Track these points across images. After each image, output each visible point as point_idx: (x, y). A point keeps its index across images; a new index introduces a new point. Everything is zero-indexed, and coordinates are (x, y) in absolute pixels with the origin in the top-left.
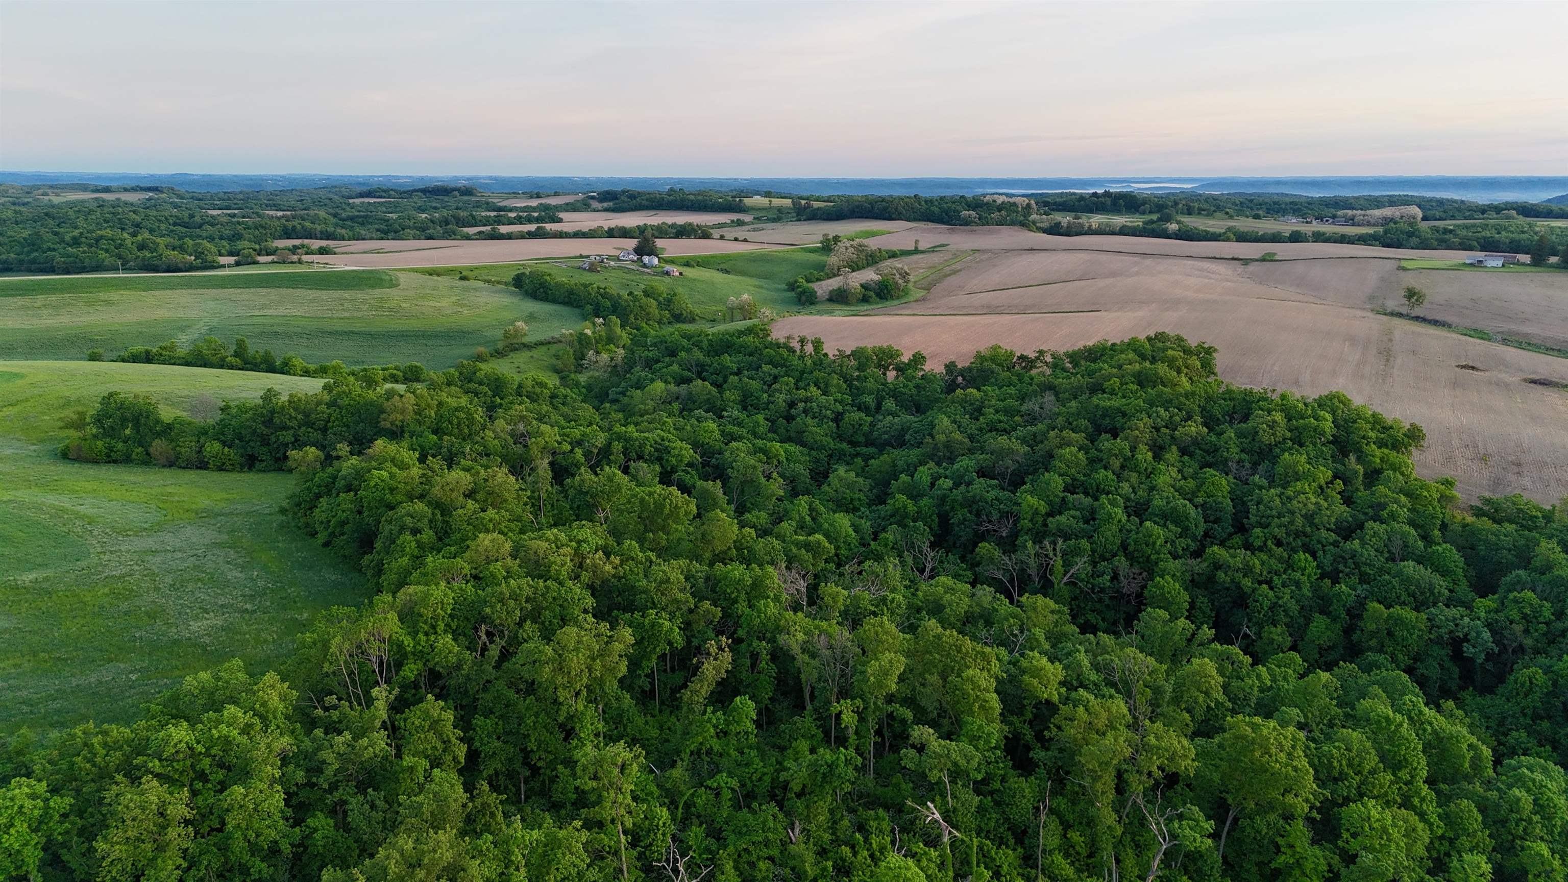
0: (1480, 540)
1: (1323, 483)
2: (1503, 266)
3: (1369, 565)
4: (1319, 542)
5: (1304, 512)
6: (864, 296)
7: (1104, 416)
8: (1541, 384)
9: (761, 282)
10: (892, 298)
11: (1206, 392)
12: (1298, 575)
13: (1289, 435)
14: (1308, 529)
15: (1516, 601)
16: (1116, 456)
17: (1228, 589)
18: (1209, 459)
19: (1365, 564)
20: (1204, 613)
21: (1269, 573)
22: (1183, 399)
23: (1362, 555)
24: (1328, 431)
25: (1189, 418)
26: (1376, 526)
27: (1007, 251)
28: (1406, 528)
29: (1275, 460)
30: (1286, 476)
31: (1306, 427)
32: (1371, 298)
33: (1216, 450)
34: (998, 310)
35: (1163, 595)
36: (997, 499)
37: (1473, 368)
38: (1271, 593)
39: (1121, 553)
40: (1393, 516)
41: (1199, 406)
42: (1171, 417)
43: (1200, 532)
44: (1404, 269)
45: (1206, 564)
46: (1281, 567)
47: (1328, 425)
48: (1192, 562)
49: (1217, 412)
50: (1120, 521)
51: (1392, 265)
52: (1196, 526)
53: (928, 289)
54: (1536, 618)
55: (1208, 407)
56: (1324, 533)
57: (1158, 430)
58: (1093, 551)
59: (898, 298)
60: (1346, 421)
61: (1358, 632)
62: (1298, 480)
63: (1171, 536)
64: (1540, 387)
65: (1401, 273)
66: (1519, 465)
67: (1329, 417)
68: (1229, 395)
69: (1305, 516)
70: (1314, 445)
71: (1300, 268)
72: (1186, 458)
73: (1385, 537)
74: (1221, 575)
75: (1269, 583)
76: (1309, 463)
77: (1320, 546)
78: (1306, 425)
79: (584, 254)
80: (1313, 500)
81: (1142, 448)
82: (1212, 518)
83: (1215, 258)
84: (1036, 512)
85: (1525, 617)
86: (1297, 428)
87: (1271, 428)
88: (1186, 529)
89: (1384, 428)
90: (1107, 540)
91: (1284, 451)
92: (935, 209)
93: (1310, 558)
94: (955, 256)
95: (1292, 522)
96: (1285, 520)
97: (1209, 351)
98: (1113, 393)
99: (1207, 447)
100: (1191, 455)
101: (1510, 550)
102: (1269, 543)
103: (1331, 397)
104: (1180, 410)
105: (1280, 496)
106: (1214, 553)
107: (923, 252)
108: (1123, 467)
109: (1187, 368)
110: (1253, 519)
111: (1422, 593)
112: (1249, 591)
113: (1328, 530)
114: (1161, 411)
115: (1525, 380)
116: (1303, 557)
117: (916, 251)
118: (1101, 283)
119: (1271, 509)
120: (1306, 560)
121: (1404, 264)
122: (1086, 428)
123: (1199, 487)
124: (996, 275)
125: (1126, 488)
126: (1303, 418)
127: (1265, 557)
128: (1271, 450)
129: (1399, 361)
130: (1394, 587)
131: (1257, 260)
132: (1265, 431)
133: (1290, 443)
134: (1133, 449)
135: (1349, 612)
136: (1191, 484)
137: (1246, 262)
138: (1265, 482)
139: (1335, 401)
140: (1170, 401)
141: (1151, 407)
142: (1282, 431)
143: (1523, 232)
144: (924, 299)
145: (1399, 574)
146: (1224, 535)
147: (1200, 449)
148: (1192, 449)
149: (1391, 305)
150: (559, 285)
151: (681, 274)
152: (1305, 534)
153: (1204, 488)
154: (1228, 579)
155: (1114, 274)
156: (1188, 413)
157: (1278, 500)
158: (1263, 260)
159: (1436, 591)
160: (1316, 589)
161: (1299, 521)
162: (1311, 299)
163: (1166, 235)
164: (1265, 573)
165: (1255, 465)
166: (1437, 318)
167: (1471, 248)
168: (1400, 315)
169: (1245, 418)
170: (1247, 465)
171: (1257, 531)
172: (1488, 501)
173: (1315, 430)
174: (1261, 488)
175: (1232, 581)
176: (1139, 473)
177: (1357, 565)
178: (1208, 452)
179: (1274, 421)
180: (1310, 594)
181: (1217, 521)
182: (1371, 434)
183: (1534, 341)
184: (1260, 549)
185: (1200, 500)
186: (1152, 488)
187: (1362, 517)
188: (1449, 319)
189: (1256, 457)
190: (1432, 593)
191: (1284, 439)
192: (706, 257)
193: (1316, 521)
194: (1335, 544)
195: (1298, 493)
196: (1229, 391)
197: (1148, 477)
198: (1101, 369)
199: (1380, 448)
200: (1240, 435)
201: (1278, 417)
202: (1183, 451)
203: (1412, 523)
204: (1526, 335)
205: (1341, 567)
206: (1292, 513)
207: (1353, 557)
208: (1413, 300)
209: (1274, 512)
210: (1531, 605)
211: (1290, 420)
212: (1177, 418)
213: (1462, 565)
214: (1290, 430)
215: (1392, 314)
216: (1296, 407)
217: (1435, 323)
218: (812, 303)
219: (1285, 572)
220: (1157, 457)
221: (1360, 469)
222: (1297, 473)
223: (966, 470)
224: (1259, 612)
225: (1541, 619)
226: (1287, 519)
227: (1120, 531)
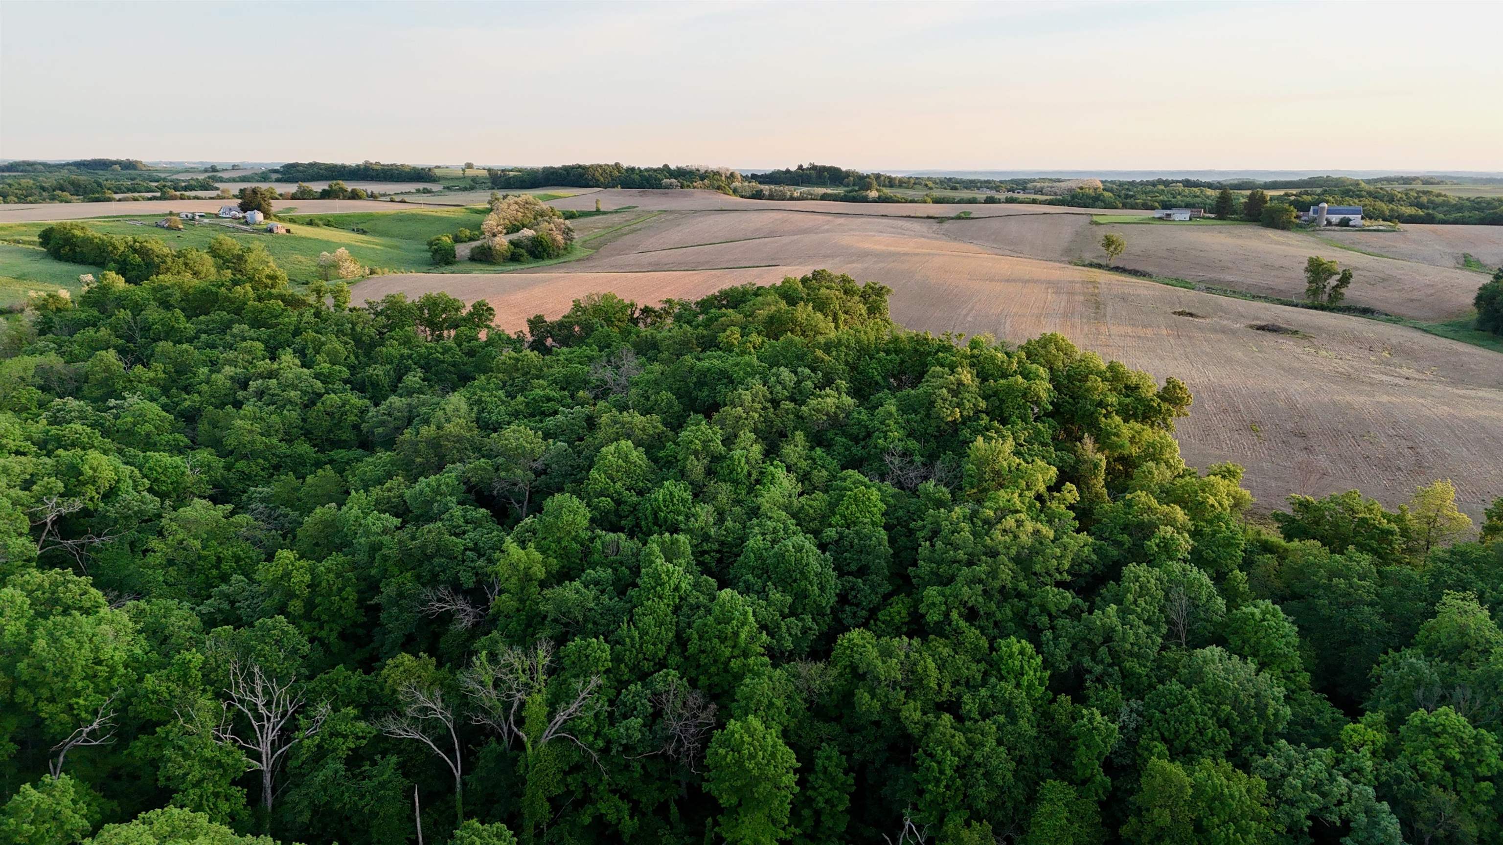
0: (1316, 586)
1: (1042, 488)
2: (1190, 219)
3: (1138, 656)
4: (1044, 609)
5: (1013, 551)
6: (513, 254)
7: (700, 384)
8: (1269, 330)
9: (403, 243)
10: (549, 256)
11: (858, 342)
12: (1008, 687)
13: (983, 404)
14: (1023, 586)
15: (1426, 729)
16: (696, 453)
17: (877, 724)
18: (857, 451)
19: (1131, 654)
20: (832, 780)
21: (955, 683)
22: (819, 353)
23: (1124, 639)
24: (1044, 395)
25: (828, 381)
26: (1141, 570)
27: (696, 211)
28: (1194, 572)
29: (961, 447)
30: (981, 479)
31: (1010, 390)
32: (1068, 251)
33: (869, 435)
34: (666, 268)
35: (740, 763)
36: (476, 549)
37: (1191, 315)
38: (960, 737)
39: (674, 659)
40: (1167, 547)
41: (847, 363)
42: (799, 382)
43: (829, 600)
44: (1097, 224)
45: (835, 672)
46: (975, 670)
47: (1043, 388)
48: (811, 669)
49: (875, 372)
50: (677, 589)
51: (1086, 219)
52: (822, 589)
53: (597, 248)
54: (1471, 767)
55: (862, 365)
56: (1051, 592)
57: (775, 403)
58: (617, 659)
59: (558, 256)
60: (1069, 377)
61: (1133, 820)
62: (1001, 486)
63: (770, 614)
64: (1269, 335)
65: (1095, 228)
66: (1303, 436)
67: (1043, 372)
68: (895, 346)
69: (1017, 560)
70: (1024, 419)
71: (995, 224)
72: (819, 451)
73: (1160, 594)
74: (863, 697)
75: (953, 707)
76: (1017, 453)
77: (1045, 619)
78: (1009, 387)
79: (175, 212)
80: (1029, 526)
81: (747, 436)
82: (853, 567)
83: (909, 217)
84: (527, 577)
85: (1450, 766)
86: (996, 393)
87: (955, 393)
88: (801, 596)
89: (1127, 387)
90: (643, 633)
91: (976, 432)
92: (636, 177)
93: (1029, 648)
94: (639, 216)
95: (993, 573)
96: (981, 569)
97: (880, 292)
98: (729, 349)
99: (855, 430)
100: (828, 446)
101: (1371, 604)
102: (954, 615)
103: (1045, 342)
104: (814, 370)
105: (971, 518)
106: (852, 646)
107: (605, 213)
108: (709, 472)
109: (846, 313)
110: (924, 568)
111: (1245, 720)
112: (915, 730)
113: (1058, 584)
114: (785, 373)
115: (1251, 327)
116: (1016, 648)
117: (598, 212)
118: (786, 239)
119: (956, 549)
120: (1022, 652)
121: (1095, 218)
122: (670, 405)
123: (832, 507)
124: (675, 235)
125: (704, 513)
126: (1005, 376)
127: (946, 651)
128: (956, 431)
129: (1110, 309)
130: (1191, 710)
131: (952, 218)
132: (944, 400)
133: (985, 420)
134: (729, 441)
135: (1108, 766)
136: (820, 500)
137: (941, 220)
138: (945, 492)
139: (1052, 348)
140: (800, 358)
141: (771, 367)
142: (973, 401)
143: (1195, 196)
144: (589, 258)
145: (1195, 678)
146: (876, 599)
147: (844, 434)
148: (830, 435)
149: (1088, 257)
150: (88, 241)
151: (288, 231)
152: (1020, 595)
153: (841, 509)
154: (876, 704)
155: (805, 231)
156: (825, 375)
157: (966, 526)
158: (959, 218)
159: (1270, 711)
160: (1044, 716)
161: (1006, 573)
162: (1009, 253)
163: (865, 200)
164: (947, 686)
165: (931, 458)
166: (1137, 268)
167: (1153, 208)
168: (1099, 266)
169: (919, 378)
170: (918, 459)
171: (932, 592)
172: (1305, 506)
173: (1024, 395)
174: (939, 504)
175: (885, 707)
176: (736, 482)
177: (1116, 657)
178: (856, 439)
179: (960, 383)
180: (1033, 732)
181: (862, 571)
182: (1112, 399)
183: (1238, 289)
184: (940, 630)
185: (831, 533)
186: (755, 512)
187: (1113, 552)
188: (1149, 269)
189: (933, 444)
190: (1262, 716)
191: (977, 412)
192: (340, 216)
193: (1038, 568)
194: (1073, 613)
195: (1003, 513)
196: (896, 340)
197: (751, 490)
198: (725, 315)
199: (1126, 421)
200: (905, 408)
201: (966, 376)
202: (817, 439)
203: (1197, 558)
204: (1229, 283)
205: (1087, 662)
206: (993, 554)
207: (1108, 639)
208: (1112, 249)
209: (961, 555)
210: (1460, 741)
211: (984, 380)
212: (809, 384)
213: (1296, 640)
214: (986, 398)
215: (1091, 265)
216: (993, 358)
217: (1135, 273)
218: (448, 263)
219: (984, 683)
220: (771, 452)
221: (1101, 459)
222: (998, 473)
223: (437, 491)
224: (938, 781)
225: (1483, 770)
226: (984, 567)
227: (677, 609)
